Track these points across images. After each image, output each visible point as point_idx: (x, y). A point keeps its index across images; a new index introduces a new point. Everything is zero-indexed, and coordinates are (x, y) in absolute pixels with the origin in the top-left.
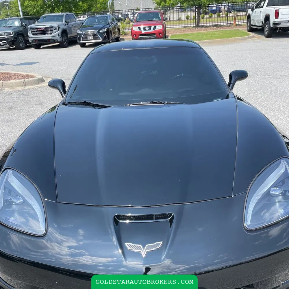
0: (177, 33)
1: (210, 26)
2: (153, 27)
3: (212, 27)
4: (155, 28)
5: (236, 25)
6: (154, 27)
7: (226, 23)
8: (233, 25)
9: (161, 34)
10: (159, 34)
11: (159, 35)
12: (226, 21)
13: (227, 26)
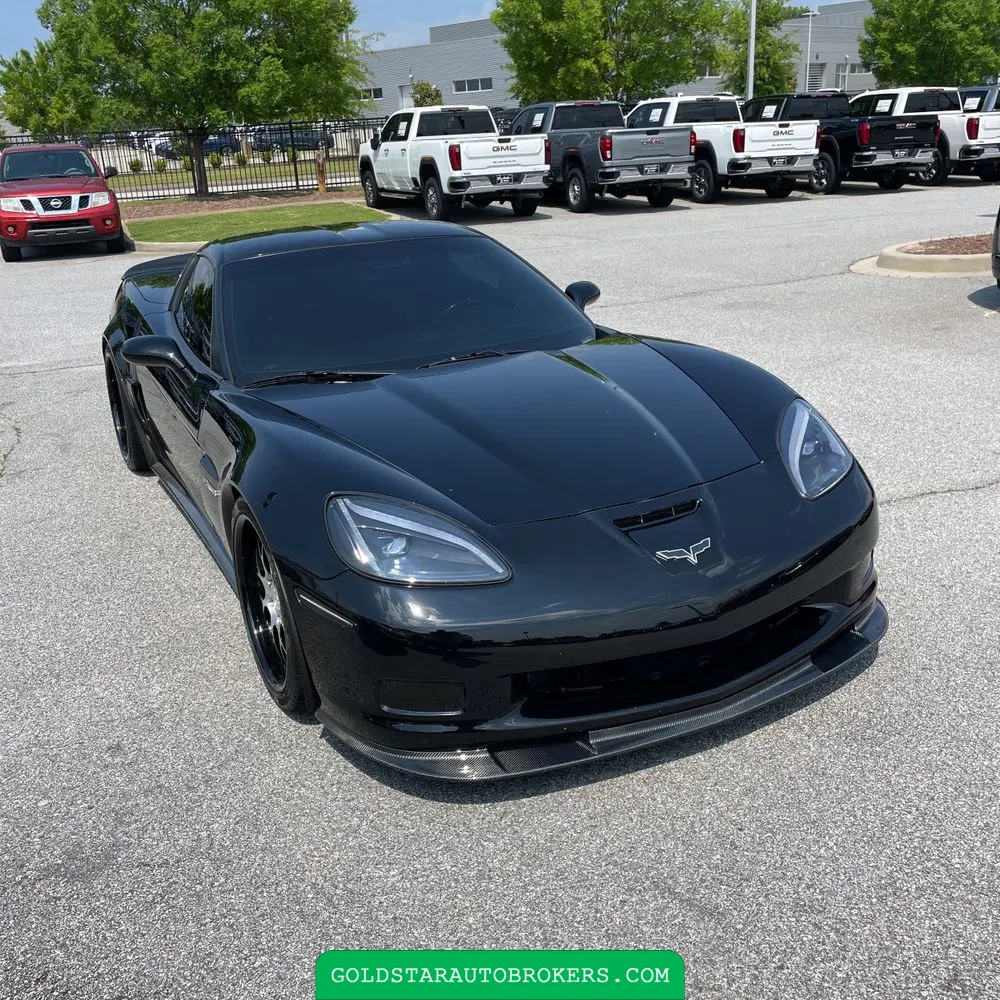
0: (140, 216)
1: (245, 194)
2: (75, 198)
3: (254, 198)
4: (84, 201)
5: (328, 190)
6: (81, 198)
7: (294, 184)
8: (317, 189)
9: (108, 222)
10: (104, 220)
11: (106, 225)
12: (294, 178)
13: (298, 192)
